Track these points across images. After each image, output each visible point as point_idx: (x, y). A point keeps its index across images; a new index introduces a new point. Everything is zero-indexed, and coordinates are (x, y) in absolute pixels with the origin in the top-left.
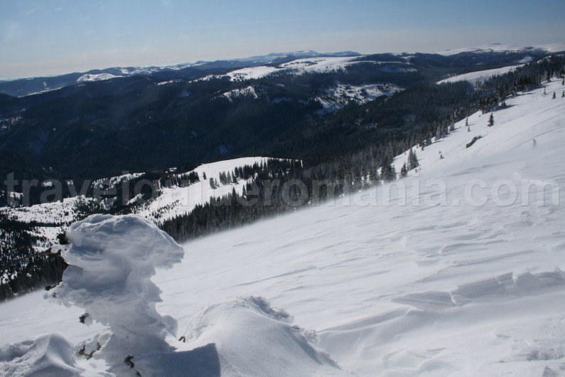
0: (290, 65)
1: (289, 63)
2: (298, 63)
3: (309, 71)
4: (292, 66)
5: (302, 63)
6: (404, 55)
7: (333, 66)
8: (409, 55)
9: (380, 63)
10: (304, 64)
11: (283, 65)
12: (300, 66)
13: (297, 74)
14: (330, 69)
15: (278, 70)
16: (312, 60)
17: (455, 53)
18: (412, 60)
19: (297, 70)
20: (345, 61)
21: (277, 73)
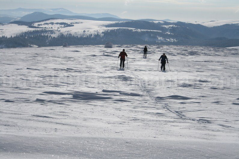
0: (43, 26)
1: (42, 23)
2: (52, 23)
3: (65, 34)
4: (46, 26)
5: (57, 23)
6: (166, 23)
7: (90, 30)
8: (170, 24)
9: (139, 30)
10: (59, 26)
11: (36, 25)
12: (55, 27)
13: (53, 35)
14: (88, 33)
15: (32, 29)
16: (68, 22)
17: (219, 25)
18: (173, 30)
19: (52, 32)
20: (103, 25)
21: (30, 33)
